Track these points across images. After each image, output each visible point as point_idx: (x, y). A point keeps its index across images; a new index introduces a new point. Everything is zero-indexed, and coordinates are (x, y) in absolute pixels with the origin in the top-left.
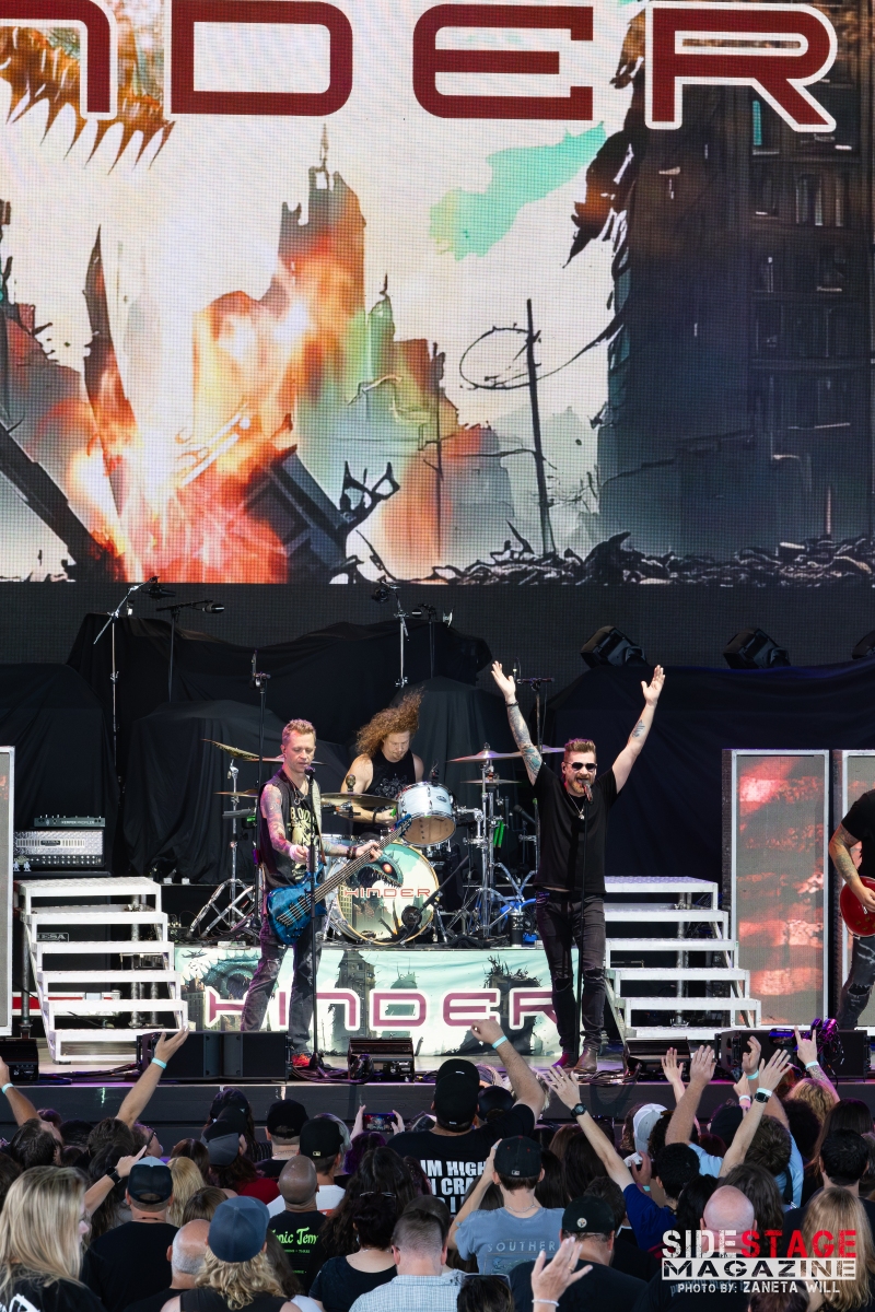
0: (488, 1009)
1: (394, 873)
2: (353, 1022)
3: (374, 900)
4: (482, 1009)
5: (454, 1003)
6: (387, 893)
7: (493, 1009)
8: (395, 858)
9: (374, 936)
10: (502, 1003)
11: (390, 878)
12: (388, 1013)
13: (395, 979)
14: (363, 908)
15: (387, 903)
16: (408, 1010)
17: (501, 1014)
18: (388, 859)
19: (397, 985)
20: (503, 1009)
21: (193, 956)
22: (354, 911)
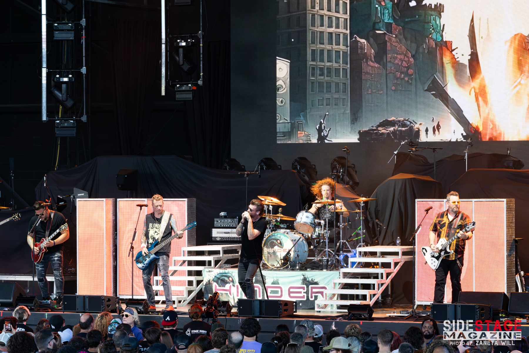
0: (303, 293)
1: (281, 243)
2: (260, 296)
3: (274, 253)
4: (300, 292)
5: (291, 290)
6: (279, 251)
7: (304, 293)
8: (281, 238)
9: (274, 266)
10: (307, 290)
11: (279, 245)
12: (271, 293)
13: (272, 281)
14: (271, 256)
15: (278, 254)
16: (277, 292)
17: (307, 294)
18: (279, 238)
19: (273, 283)
20: (307, 293)
21: (210, 271)
22: (268, 257)
